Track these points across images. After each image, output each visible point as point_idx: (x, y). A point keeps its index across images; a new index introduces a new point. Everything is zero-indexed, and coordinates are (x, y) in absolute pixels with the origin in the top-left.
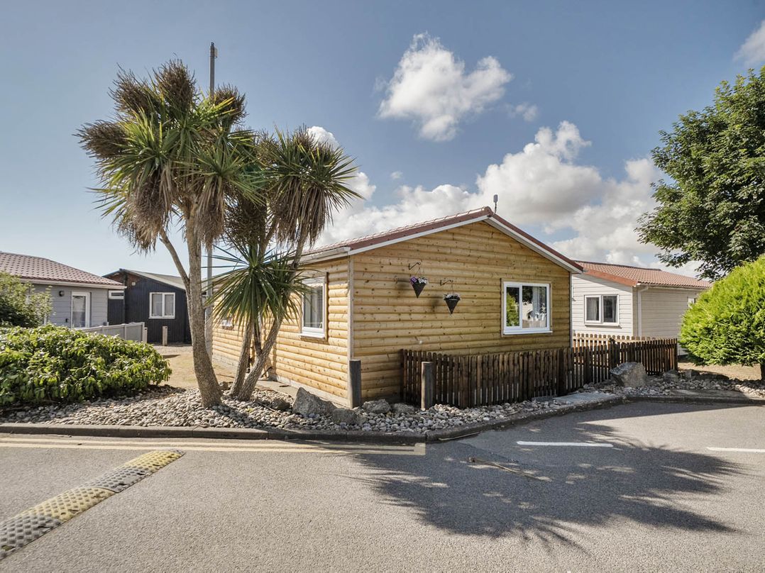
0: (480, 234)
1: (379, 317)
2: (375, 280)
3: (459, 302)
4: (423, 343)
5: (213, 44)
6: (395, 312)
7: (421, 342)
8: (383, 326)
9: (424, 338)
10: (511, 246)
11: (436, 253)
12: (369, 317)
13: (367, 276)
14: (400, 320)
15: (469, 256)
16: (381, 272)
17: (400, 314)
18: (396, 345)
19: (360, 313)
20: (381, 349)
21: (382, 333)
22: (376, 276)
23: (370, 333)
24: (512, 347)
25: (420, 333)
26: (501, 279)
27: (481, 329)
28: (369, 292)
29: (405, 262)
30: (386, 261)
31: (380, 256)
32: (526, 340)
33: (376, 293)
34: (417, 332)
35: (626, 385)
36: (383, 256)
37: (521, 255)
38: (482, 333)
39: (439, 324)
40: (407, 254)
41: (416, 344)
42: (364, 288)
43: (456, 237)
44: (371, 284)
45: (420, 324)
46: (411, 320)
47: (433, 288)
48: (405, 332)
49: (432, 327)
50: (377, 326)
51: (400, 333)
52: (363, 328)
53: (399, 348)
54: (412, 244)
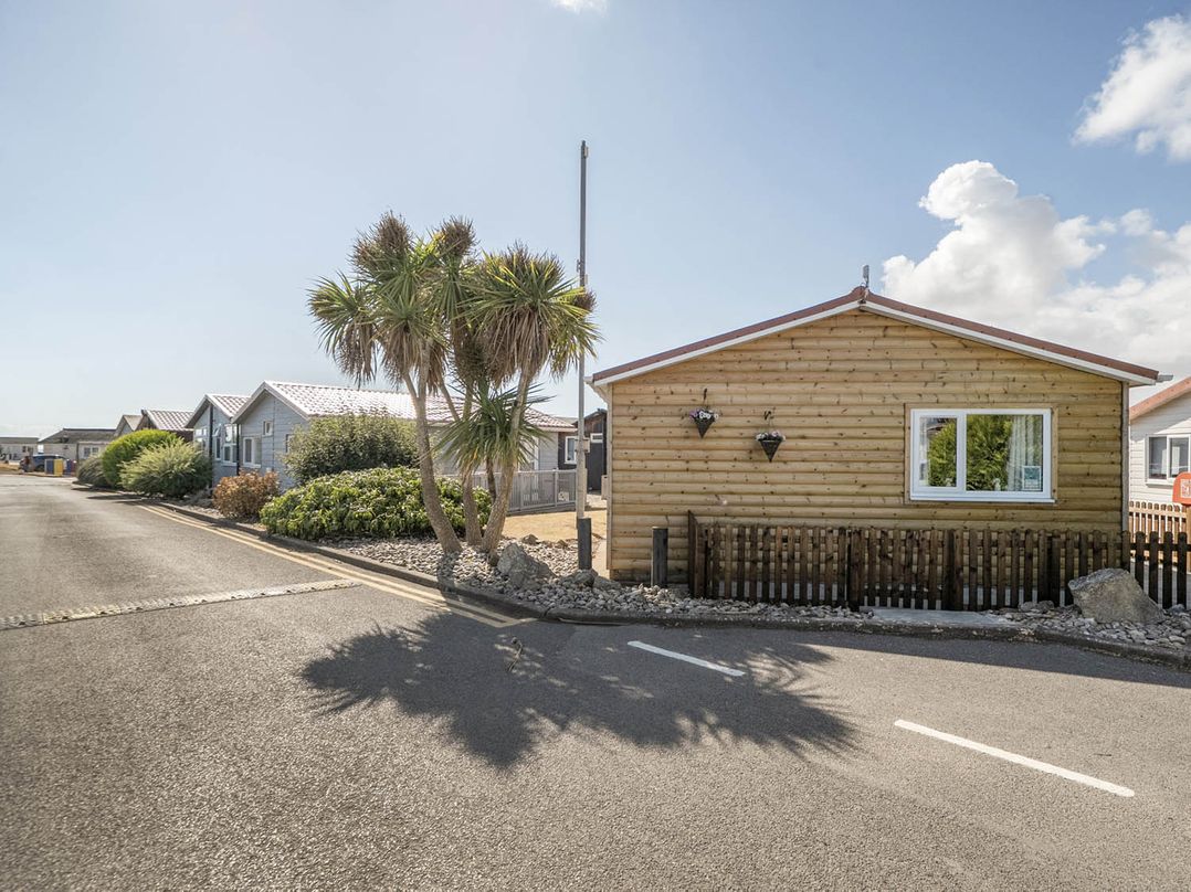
0: (855, 333)
1: (652, 465)
2: (648, 416)
3: (782, 444)
4: (729, 504)
5: (584, 143)
6: (680, 458)
7: (725, 502)
8: (660, 476)
9: (729, 496)
10: (935, 346)
11: (757, 371)
12: (636, 465)
13: (634, 411)
14: (688, 470)
15: (827, 370)
16: (656, 405)
17: (688, 462)
18: (682, 503)
19: (625, 459)
20: (656, 508)
21: (657, 487)
22: (649, 410)
23: (638, 486)
24: (934, 522)
25: (725, 490)
26: (904, 405)
27: (855, 489)
28: (637, 432)
29: (697, 388)
30: (666, 388)
31: (656, 382)
32: (975, 512)
33: (650, 432)
34: (718, 488)
35: (1085, 612)
36: (658, 383)
37: (965, 360)
38: (857, 494)
39: (761, 477)
40: (698, 377)
41: (716, 504)
42: (632, 427)
43: (796, 344)
44: (641, 421)
45: (723, 476)
46: (708, 470)
47: (749, 424)
48: (699, 487)
49: (747, 482)
50: (650, 476)
51: (688, 487)
52: (626, 479)
53: (686, 509)
54: (710, 361)
